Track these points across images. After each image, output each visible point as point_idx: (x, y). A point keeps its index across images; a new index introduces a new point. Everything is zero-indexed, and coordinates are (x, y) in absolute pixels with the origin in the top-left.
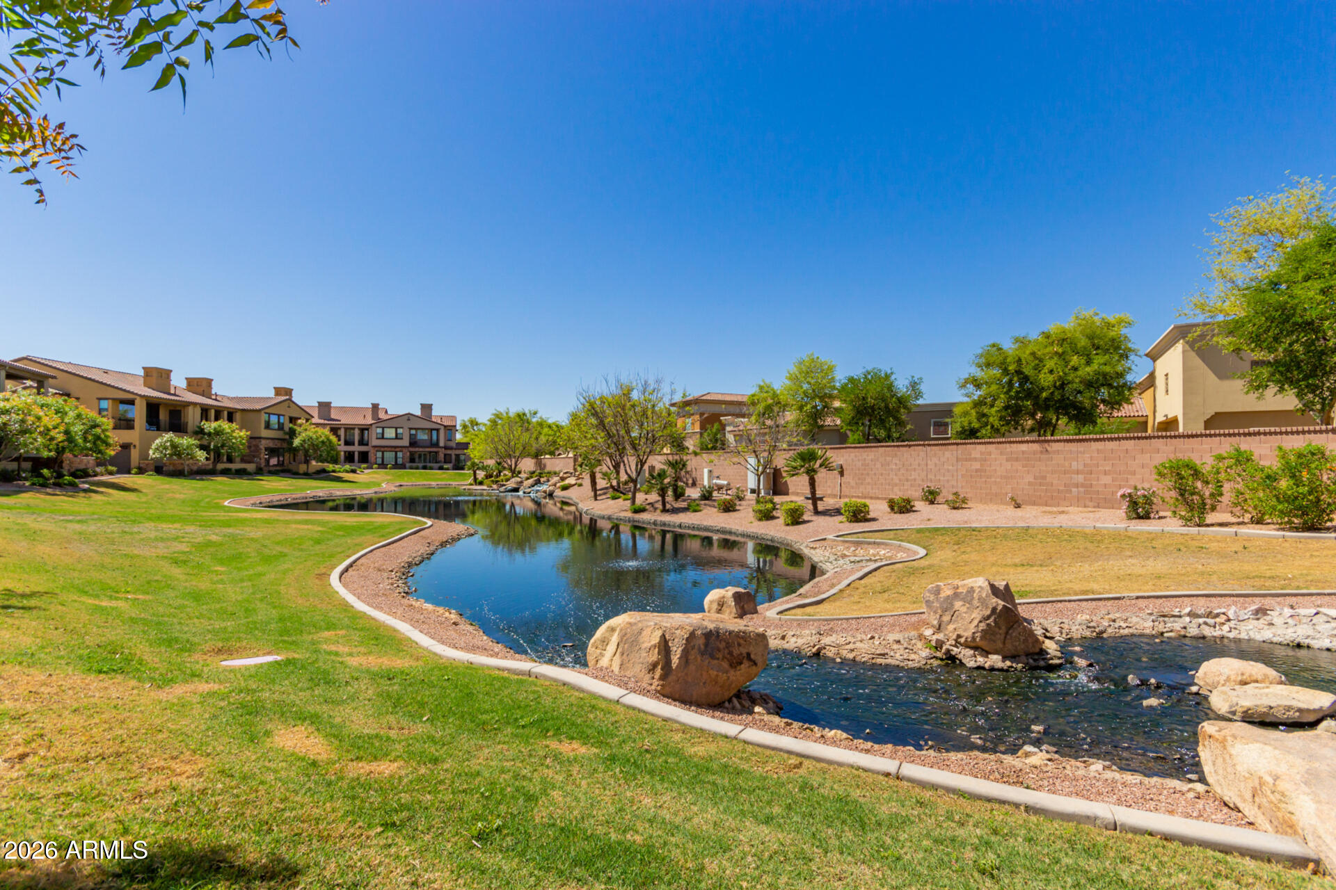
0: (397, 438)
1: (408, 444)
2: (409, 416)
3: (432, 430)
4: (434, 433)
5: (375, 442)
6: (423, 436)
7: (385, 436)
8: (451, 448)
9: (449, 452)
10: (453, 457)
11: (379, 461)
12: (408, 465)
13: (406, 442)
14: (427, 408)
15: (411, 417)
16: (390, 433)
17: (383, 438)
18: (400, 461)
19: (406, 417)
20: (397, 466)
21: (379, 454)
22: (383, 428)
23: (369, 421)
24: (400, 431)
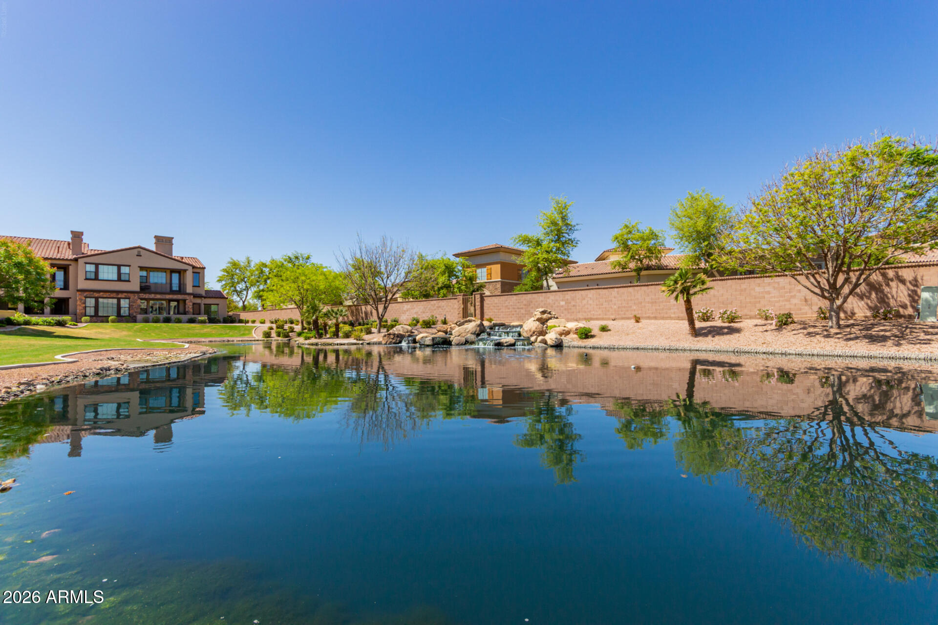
0: (119, 279)
1: (138, 289)
2: (139, 251)
3: (173, 271)
4: (175, 277)
5: (83, 284)
6: (158, 279)
7: (101, 277)
8: (200, 296)
9: (198, 301)
10: (203, 307)
11: (91, 311)
12: (139, 317)
13: (135, 286)
14: (164, 242)
15: (143, 252)
16: (108, 273)
17: (96, 278)
18: (125, 311)
19: (135, 252)
20: (120, 318)
21: (91, 302)
22: (97, 265)
23: (69, 255)
24: (125, 270)
